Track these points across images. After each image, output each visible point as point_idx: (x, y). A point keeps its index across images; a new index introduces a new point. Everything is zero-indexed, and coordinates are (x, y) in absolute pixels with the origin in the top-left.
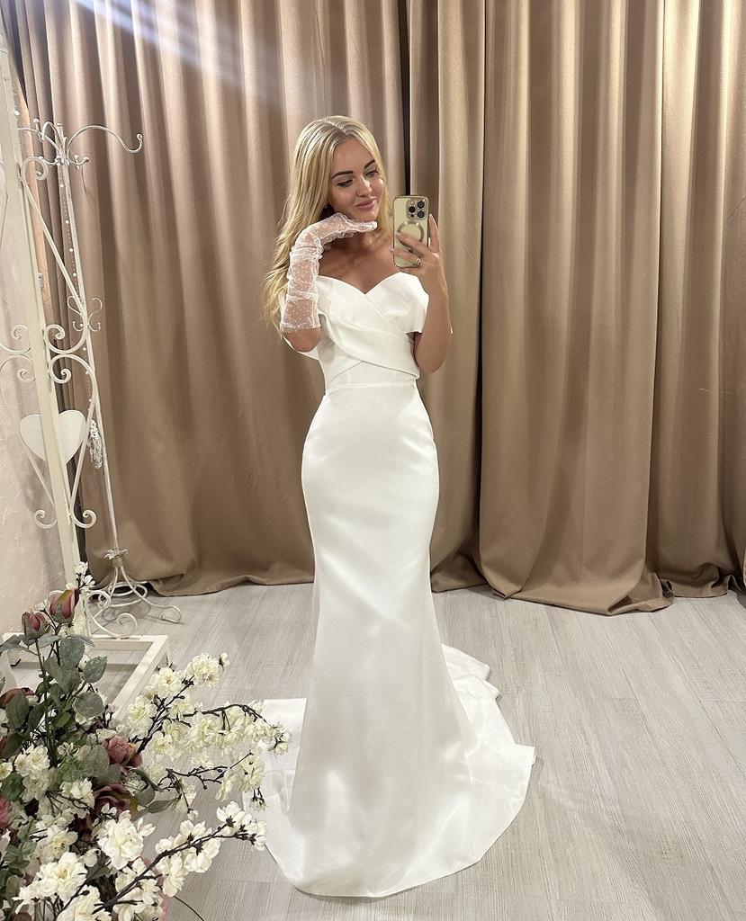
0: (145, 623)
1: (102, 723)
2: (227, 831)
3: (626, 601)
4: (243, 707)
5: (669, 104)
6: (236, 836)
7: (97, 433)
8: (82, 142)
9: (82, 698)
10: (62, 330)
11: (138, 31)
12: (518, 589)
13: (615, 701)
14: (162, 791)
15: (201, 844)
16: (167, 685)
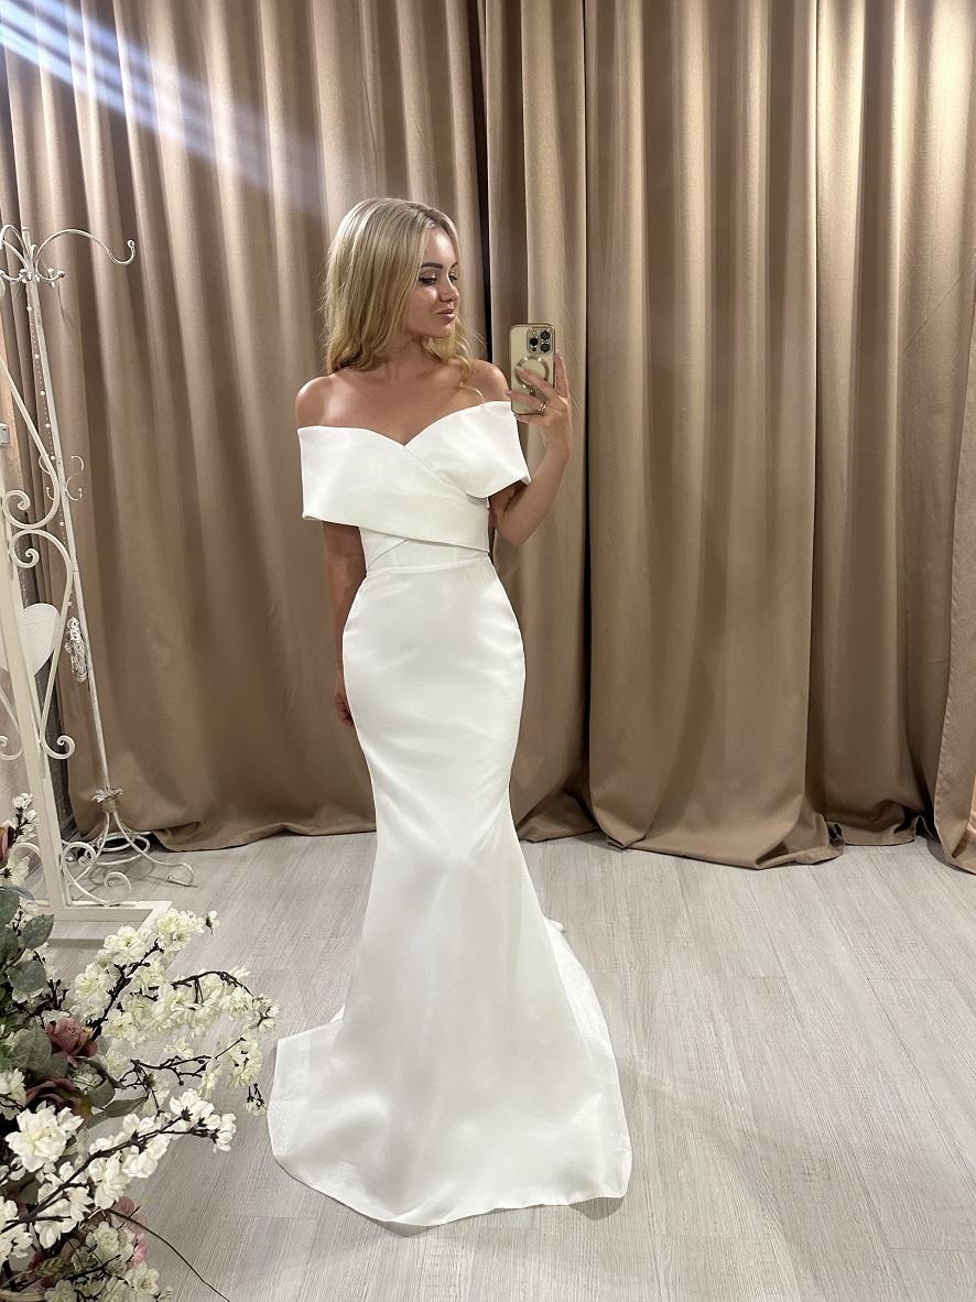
0: (146, 887)
1: (52, 1003)
2: (182, 1125)
3: (780, 849)
4: (221, 974)
5: (826, 198)
6: (192, 1131)
7: (78, 635)
8: (58, 250)
9: (19, 968)
10: (26, 498)
11: (130, 112)
12: (640, 836)
13: (757, 980)
14: (124, 1088)
15: (145, 1141)
16: (126, 948)
